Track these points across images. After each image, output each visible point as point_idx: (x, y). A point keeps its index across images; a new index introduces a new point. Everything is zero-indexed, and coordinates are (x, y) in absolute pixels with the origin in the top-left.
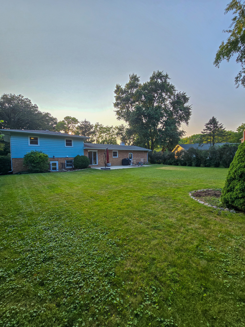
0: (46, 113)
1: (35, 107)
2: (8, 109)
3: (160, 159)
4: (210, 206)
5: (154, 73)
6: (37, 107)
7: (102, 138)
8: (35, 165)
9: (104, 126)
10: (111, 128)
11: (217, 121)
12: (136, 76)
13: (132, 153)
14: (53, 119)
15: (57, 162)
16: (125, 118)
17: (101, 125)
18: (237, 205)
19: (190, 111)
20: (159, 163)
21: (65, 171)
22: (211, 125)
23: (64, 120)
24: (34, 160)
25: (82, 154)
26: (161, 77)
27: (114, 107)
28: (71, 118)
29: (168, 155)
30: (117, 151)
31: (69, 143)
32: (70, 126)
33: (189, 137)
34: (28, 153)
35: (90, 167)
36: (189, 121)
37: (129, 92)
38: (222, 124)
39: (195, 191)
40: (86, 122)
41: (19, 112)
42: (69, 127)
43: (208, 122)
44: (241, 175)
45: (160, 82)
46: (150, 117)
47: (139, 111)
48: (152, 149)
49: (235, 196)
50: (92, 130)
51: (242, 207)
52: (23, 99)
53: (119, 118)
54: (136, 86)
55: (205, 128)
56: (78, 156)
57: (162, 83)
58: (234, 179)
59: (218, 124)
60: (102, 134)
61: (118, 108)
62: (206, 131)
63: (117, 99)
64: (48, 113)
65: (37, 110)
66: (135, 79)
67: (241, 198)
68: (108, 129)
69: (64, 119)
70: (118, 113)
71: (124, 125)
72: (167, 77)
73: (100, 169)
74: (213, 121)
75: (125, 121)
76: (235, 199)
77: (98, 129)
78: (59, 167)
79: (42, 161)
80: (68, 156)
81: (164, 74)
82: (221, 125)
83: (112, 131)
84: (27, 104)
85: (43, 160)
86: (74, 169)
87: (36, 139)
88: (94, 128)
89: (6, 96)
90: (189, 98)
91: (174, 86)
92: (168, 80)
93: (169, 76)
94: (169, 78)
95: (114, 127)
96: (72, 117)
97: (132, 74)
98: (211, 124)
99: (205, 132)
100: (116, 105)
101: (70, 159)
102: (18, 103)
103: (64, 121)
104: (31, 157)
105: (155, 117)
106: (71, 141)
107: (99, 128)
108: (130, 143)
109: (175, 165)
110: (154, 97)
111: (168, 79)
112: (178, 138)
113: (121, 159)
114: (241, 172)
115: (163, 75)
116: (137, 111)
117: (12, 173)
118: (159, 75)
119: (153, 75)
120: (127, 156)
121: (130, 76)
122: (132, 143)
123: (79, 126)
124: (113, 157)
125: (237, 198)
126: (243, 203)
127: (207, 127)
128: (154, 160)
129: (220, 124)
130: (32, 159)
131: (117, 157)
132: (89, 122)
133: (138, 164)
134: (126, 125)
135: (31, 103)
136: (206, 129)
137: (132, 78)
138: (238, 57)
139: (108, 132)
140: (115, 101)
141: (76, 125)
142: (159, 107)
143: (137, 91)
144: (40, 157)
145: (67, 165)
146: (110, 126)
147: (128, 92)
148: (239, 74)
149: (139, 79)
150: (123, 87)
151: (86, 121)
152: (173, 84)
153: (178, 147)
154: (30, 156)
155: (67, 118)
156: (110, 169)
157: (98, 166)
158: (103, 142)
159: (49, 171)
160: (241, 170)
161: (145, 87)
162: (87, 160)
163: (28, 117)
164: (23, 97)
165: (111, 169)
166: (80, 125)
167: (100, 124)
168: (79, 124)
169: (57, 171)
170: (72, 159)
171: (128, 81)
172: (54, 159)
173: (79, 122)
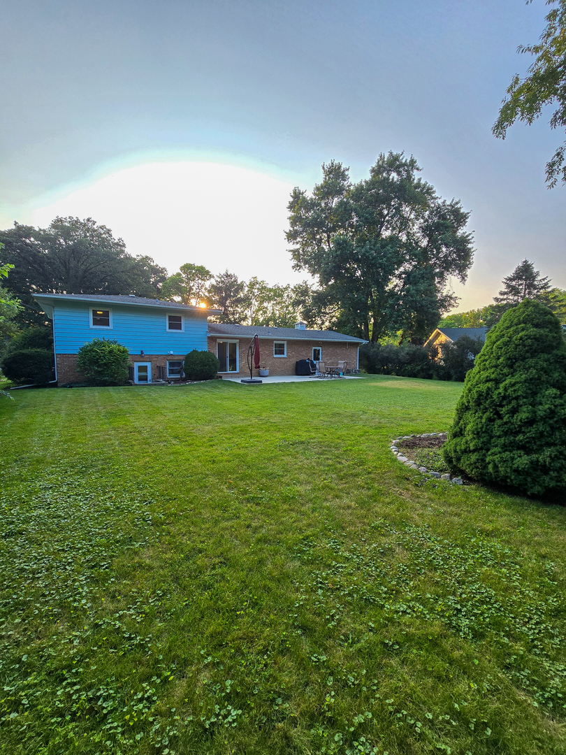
0: (144, 256)
1: (120, 246)
2: (64, 250)
3: (390, 362)
4: (414, 467)
5: (382, 157)
6: (124, 246)
7: (265, 312)
8: (100, 369)
9: (270, 286)
10: (286, 289)
11: (535, 270)
12: (340, 167)
13: (320, 348)
14: (157, 271)
15: (149, 365)
16: (311, 266)
17: (263, 281)
18: (464, 468)
19: (470, 246)
20: (388, 373)
21: (163, 385)
22: (520, 282)
23: (180, 272)
24: (98, 359)
25: (203, 347)
26: (399, 166)
27: (287, 240)
28: (194, 269)
29: (407, 354)
30: (285, 343)
31: (175, 323)
32: (193, 286)
33: (478, 310)
34: (87, 344)
35: (221, 377)
36: (469, 272)
37: (323, 205)
38: (548, 279)
39: (414, 436)
40: (228, 276)
41: (85, 257)
42: (191, 289)
43: (511, 273)
44: (478, 398)
45: (395, 180)
46: (367, 263)
47: (341, 249)
48: (375, 338)
49: (463, 447)
50: (241, 295)
51: (472, 471)
52: (95, 227)
53: (298, 265)
54: (339, 192)
55: (503, 288)
56: (195, 351)
57: (402, 181)
58: (467, 408)
59: (539, 278)
60: (265, 304)
61: (297, 243)
62: (505, 296)
63: (293, 224)
64: (147, 257)
65: (123, 252)
66: (335, 173)
67: (474, 451)
68: (277, 293)
69: (181, 270)
70: (296, 254)
71: (309, 283)
72: (413, 166)
73: (240, 382)
74: (525, 273)
75: (310, 275)
76: (462, 453)
77: (256, 291)
78: (153, 375)
79: (114, 362)
80: (172, 353)
81: (406, 158)
82: (546, 281)
83: (288, 296)
84: (104, 238)
85: (115, 359)
86: (184, 380)
87: (107, 314)
88: (247, 289)
89: (61, 221)
90: (468, 213)
91: (432, 189)
92: (416, 175)
93: (418, 164)
94: (418, 169)
95: (292, 287)
96: (198, 264)
97: (328, 163)
98: (520, 278)
99: (502, 300)
100: (291, 236)
101: (177, 358)
102: (86, 236)
103: (179, 275)
104: (93, 352)
105: (380, 263)
106: (179, 319)
107: (258, 289)
108: (323, 323)
109: (424, 378)
110: (381, 215)
111: (415, 171)
112: (434, 313)
113: (294, 361)
114: (477, 392)
115: (404, 161)
116: (336, 251)
117: (55, 385)
118: (394, 163)
119: (378, 163)
120: (308, 355)
121: (323, 168)
122: (327, 324)
123: (213, 286)
124: (275, 356)
125: (466, 451)
126: (475, 463)
127: (508, 286)
128: (375, 364)
129: (543, 279)
130: (94, 357)
131: (285, 356)
132: (236, 277)
133: (332, 372)
134: (314, 282)
135: (111, 236)
136: (506, 290)
137: (330, 173)
138: (557, 113)
139: (279, 299)
140: (288, 228)
141: (208, 284)
142: (393, 240)
143: (341, 204)
144: (111, 352)
145: (172, 372)
146: (283, 285)
147: (319, 204)
148: (558, 154)
149: (346, 173)
150: (309, 195)
151: (229, 274)
152: (430, 184)
153: (438, 335)
154: (90, 351)
155: (187, 268)
156: (261, 382)
157: (238, 375)
158: (267, 322)
159: (130, 383)
160: (479, 388)
161: (359, 193)
162: (213, 361)
163: (104, 267)
164: (94, 223)
165: (263, 382)
166: (215, 283)
167: (259, 280)
168: (213, 281)
169: (149, 383)
170: (181, 358)
171: (320, 180)
172: (142, 357)
173: (213, 277)
